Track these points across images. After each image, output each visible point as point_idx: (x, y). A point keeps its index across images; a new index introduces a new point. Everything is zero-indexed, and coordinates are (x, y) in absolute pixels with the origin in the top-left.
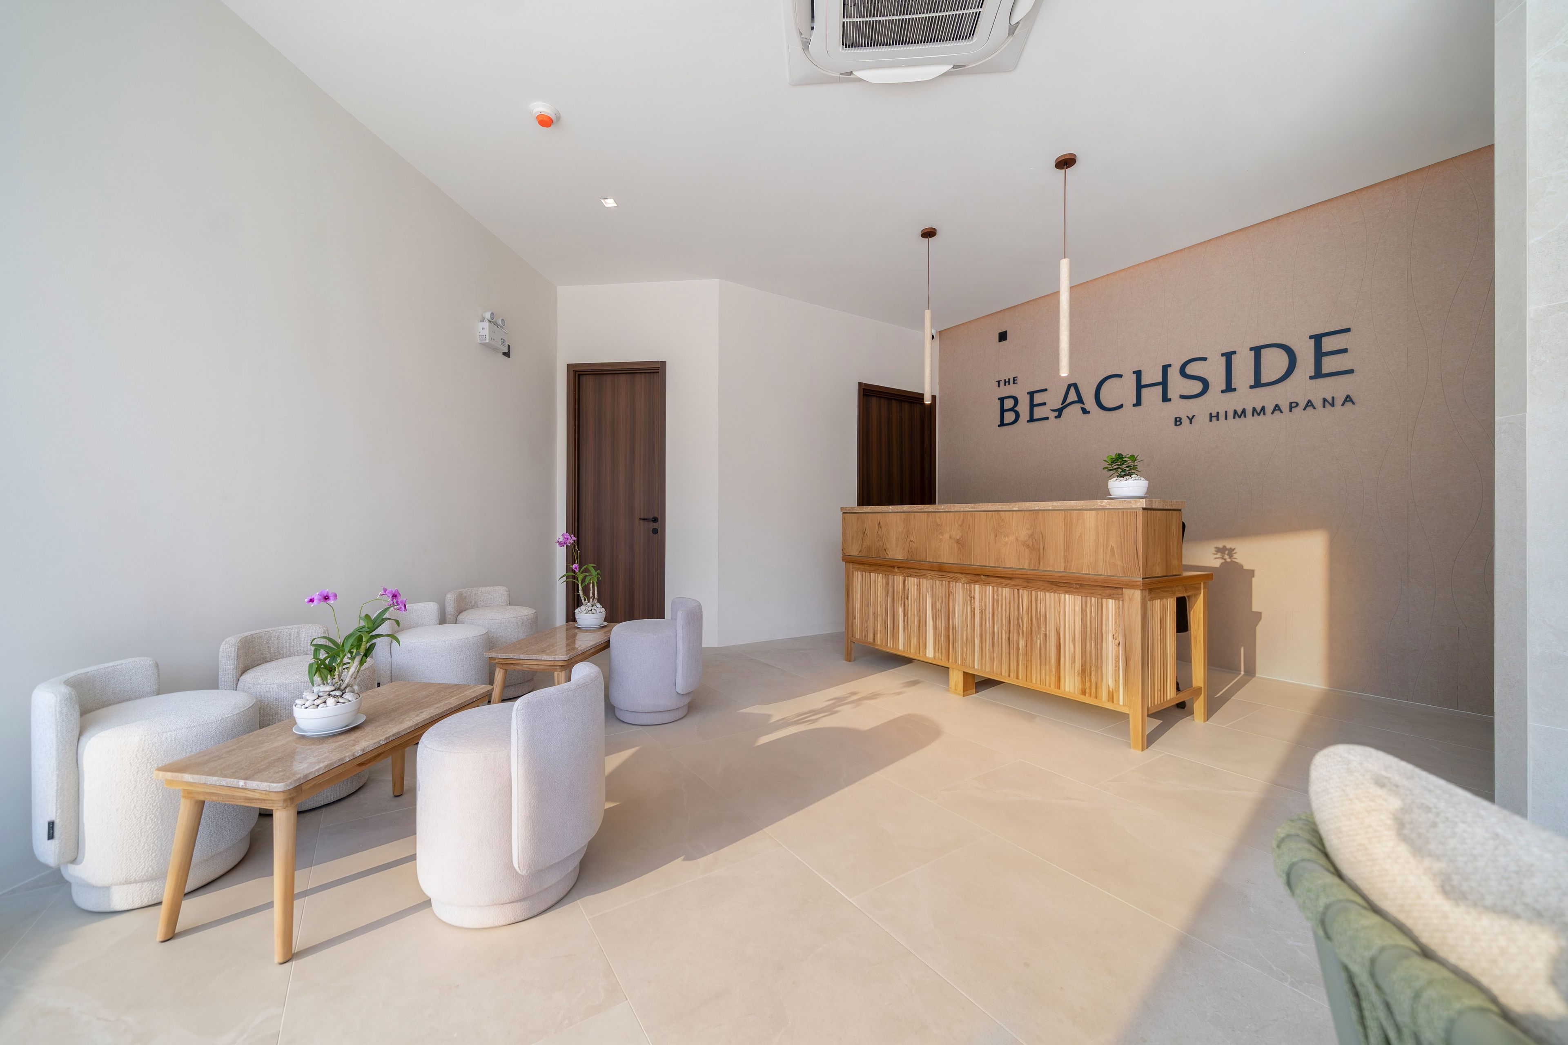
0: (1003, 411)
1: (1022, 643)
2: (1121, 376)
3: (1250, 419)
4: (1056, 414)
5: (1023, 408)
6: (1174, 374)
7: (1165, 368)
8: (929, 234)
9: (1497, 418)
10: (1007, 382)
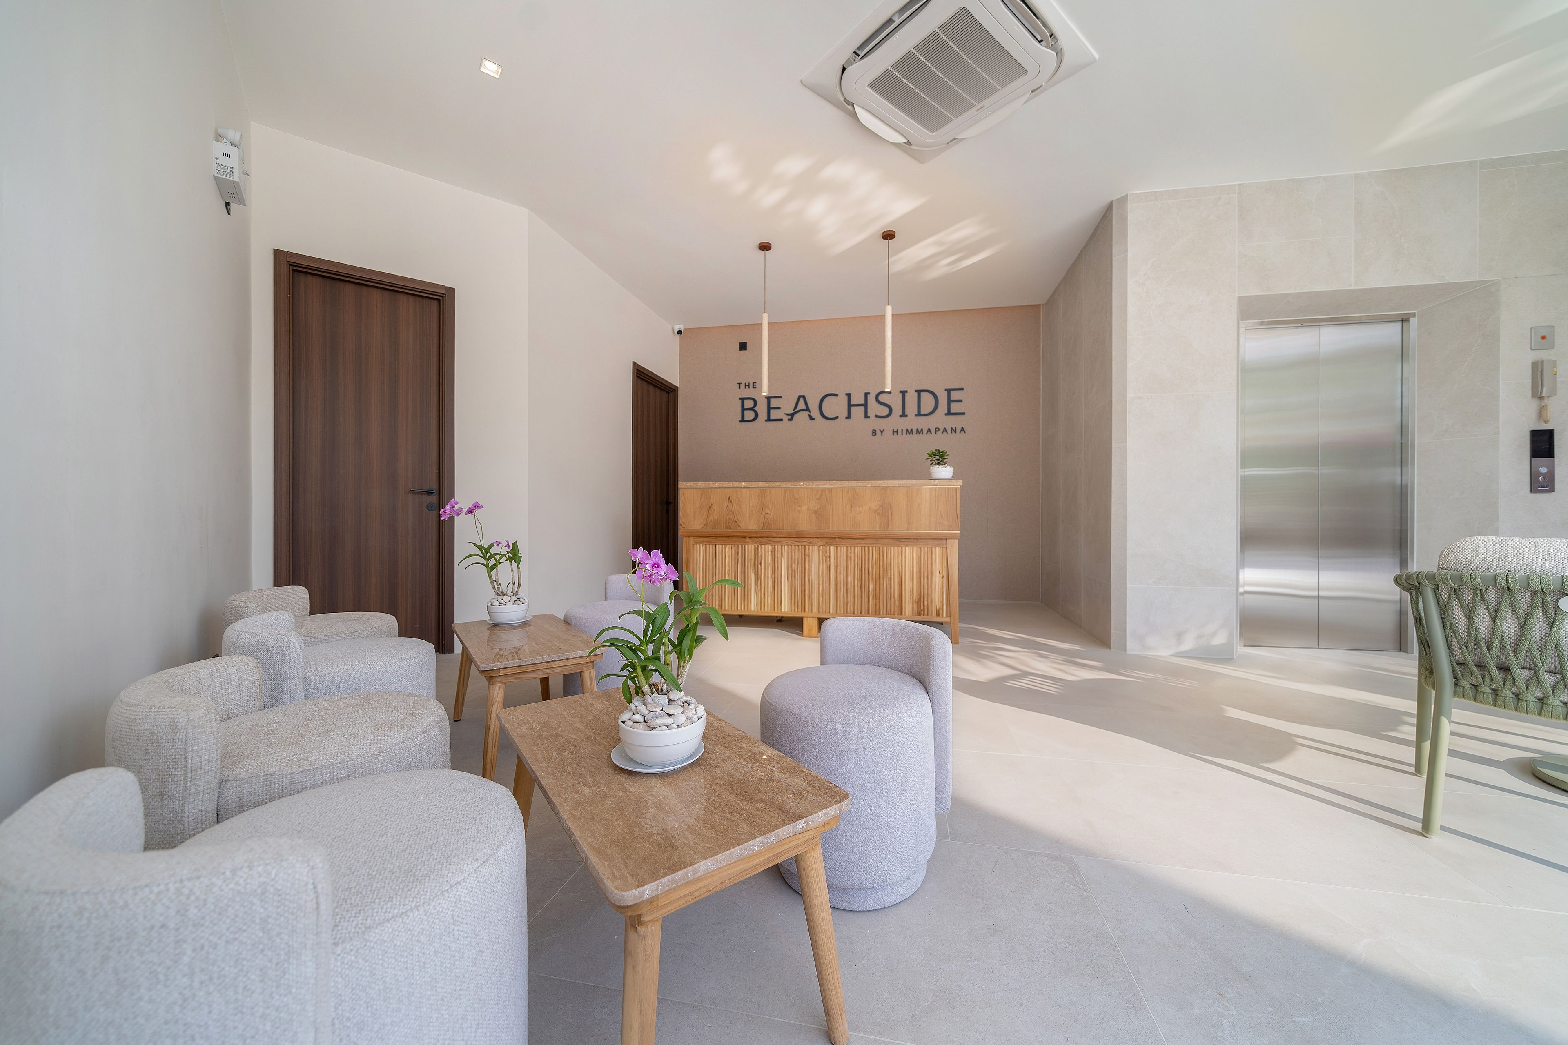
0: (743, 409)
1: (871, 587)
2: (837, 395)
3: (915, 436)
4: (789, 417)
5: (762, 409)
6: (871, 399)
7: (867, 394)
8: (765, 247)
9: (1113, 445)
10: (747, 386)
